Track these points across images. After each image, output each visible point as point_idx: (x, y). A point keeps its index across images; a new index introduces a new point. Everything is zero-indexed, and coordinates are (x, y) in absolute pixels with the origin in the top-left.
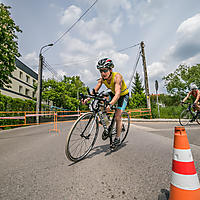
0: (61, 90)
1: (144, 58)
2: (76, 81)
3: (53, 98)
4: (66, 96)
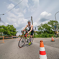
0: (6, 29)
1: (32, 21)
3: (3, 31)
4: (8, 31)
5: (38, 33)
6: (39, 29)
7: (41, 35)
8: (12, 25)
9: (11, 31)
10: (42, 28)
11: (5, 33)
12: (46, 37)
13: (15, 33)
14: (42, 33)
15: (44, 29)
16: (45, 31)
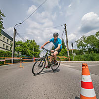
1: (66, 32)
3: (21, 50)
4: (28, 50)
5: (76, 53)
8: (34, 41)
9: (32, 49)
10: (85, 43)
11: (24, 53)
13: (38, 53)
14: (84, 52)
15: (88, 45)
16: (89, 49)
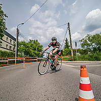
0: (28, 47)
2: (36, 42)
4: (31, 50)
5: (81, 53)
6: (83, 45)
7: (86, 56)
10: (89, 43)
12: (97, 59)
14: (89, 51)
